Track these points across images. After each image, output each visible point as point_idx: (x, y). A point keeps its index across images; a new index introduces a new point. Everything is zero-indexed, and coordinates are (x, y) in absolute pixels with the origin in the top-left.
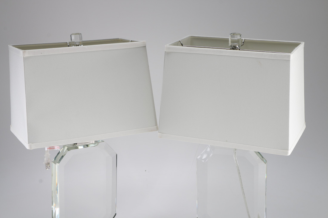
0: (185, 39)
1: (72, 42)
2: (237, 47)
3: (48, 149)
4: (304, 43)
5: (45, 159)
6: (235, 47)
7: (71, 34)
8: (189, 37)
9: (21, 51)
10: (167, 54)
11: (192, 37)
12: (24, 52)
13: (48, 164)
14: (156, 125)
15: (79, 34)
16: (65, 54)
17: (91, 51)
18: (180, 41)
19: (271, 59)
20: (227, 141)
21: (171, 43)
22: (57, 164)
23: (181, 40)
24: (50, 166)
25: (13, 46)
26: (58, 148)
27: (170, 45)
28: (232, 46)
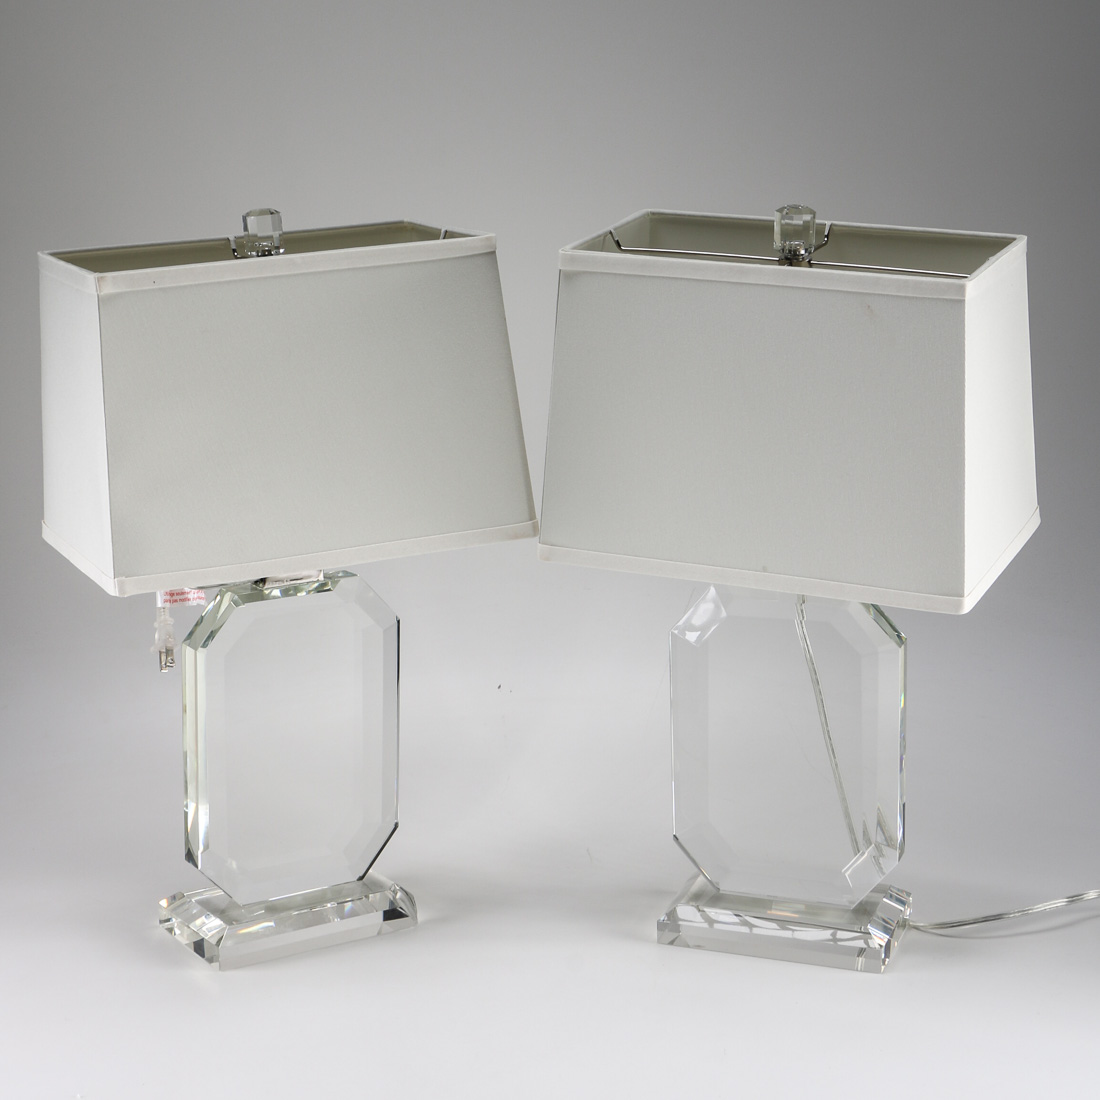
0: (628, 223)
1: (248, 236)
2: (803, 252)
3: (166, 601)
4: (1026, 238)
5: (156, 636)
6: (795, 254)
7: (244, 213)
8: (643, 216)
9: (90, 277)
10: (567, 277)
11: (656, 217)
12: (99, 280)
13: (169, 652)
14: (532, 516)
15: (272, 213)
16: (230, 282)
17: (312, 270)
18: (611, 233)
19: (905, 297)
20: (765, 570)
21: (581, 241)
22: (200, 649)
23: (615, 229)
24: (175, 659)
25: (53, 255)
26: (200, 598)
27: (575, 248)
28: (783, 250)
